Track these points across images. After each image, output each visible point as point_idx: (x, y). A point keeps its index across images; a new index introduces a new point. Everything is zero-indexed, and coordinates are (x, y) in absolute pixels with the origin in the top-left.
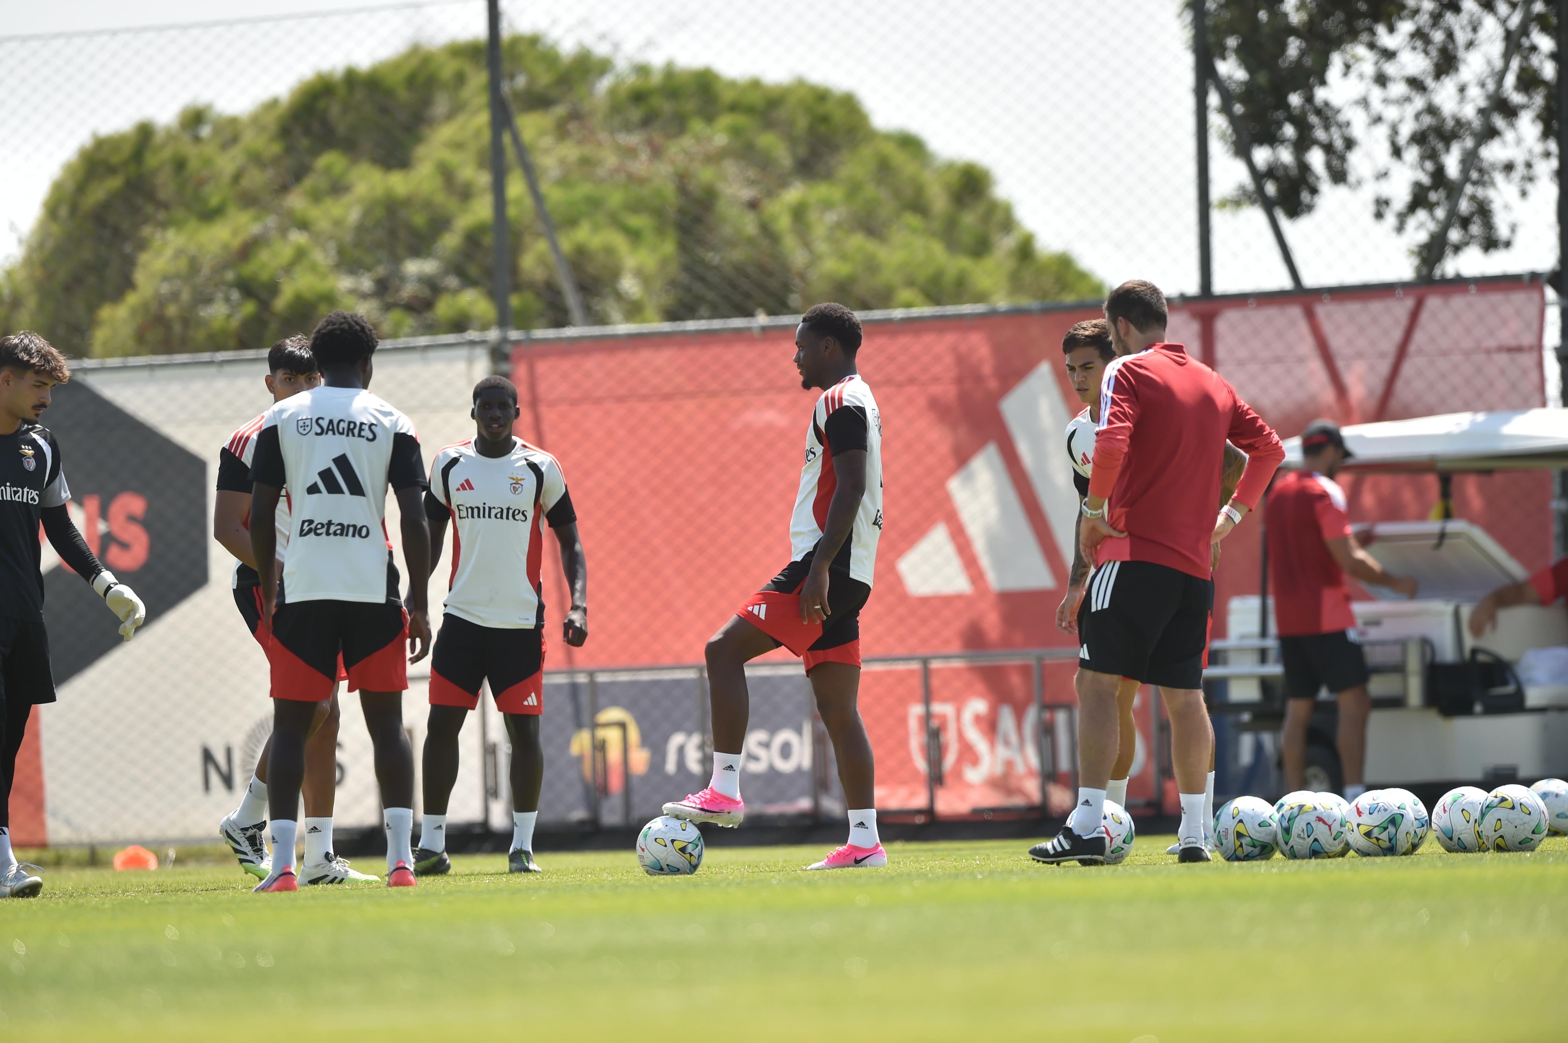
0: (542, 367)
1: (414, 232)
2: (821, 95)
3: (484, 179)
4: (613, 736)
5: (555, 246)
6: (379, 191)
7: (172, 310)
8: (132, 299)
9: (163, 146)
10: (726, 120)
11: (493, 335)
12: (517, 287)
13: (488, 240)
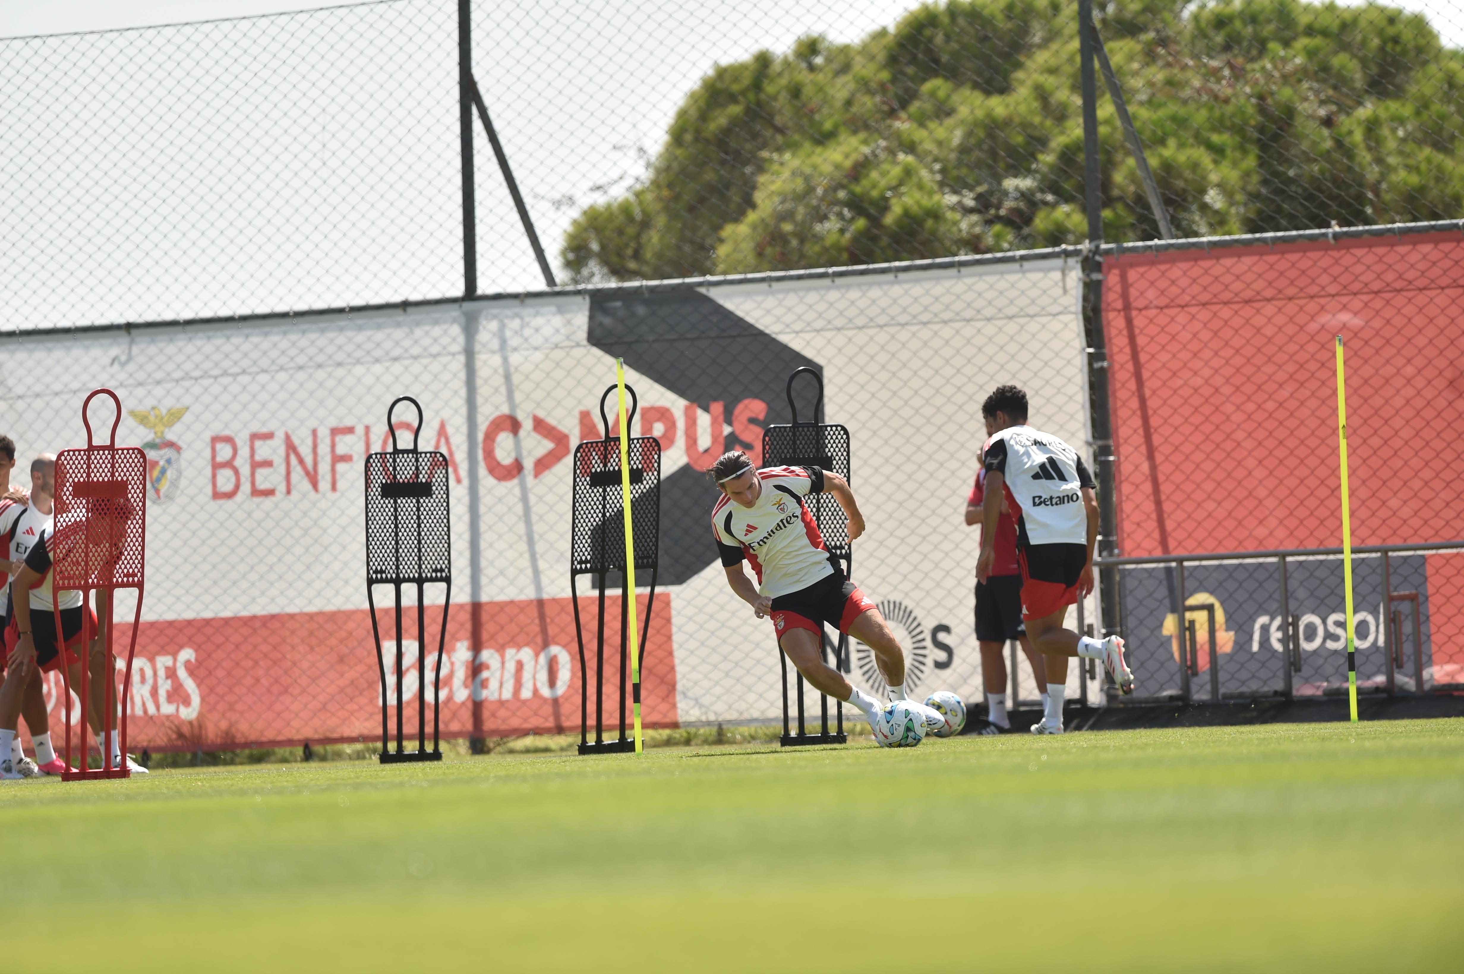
0: (1132, 275)
1: (1012, 151)
2: (1393, 18)
3: (1078, 101)
4: (1201, 617)
5: (1142, 162)
6: (980, 114)
7: (787, 227)
8: (752, 217)
9: (780, 74)
10: (1302, 42)
11: (1085, 246)
12: (1109, 202)
13: (1081, 157)
